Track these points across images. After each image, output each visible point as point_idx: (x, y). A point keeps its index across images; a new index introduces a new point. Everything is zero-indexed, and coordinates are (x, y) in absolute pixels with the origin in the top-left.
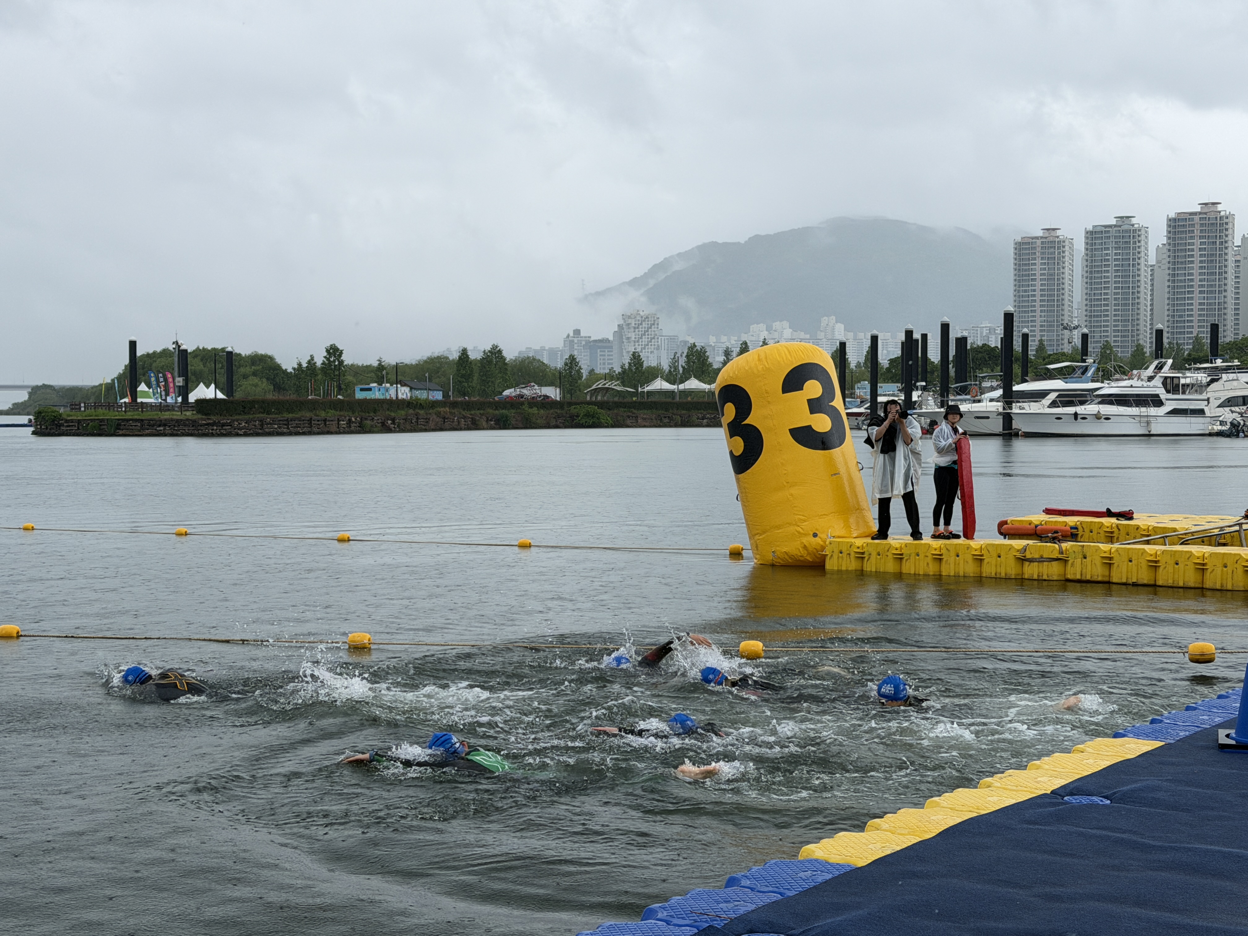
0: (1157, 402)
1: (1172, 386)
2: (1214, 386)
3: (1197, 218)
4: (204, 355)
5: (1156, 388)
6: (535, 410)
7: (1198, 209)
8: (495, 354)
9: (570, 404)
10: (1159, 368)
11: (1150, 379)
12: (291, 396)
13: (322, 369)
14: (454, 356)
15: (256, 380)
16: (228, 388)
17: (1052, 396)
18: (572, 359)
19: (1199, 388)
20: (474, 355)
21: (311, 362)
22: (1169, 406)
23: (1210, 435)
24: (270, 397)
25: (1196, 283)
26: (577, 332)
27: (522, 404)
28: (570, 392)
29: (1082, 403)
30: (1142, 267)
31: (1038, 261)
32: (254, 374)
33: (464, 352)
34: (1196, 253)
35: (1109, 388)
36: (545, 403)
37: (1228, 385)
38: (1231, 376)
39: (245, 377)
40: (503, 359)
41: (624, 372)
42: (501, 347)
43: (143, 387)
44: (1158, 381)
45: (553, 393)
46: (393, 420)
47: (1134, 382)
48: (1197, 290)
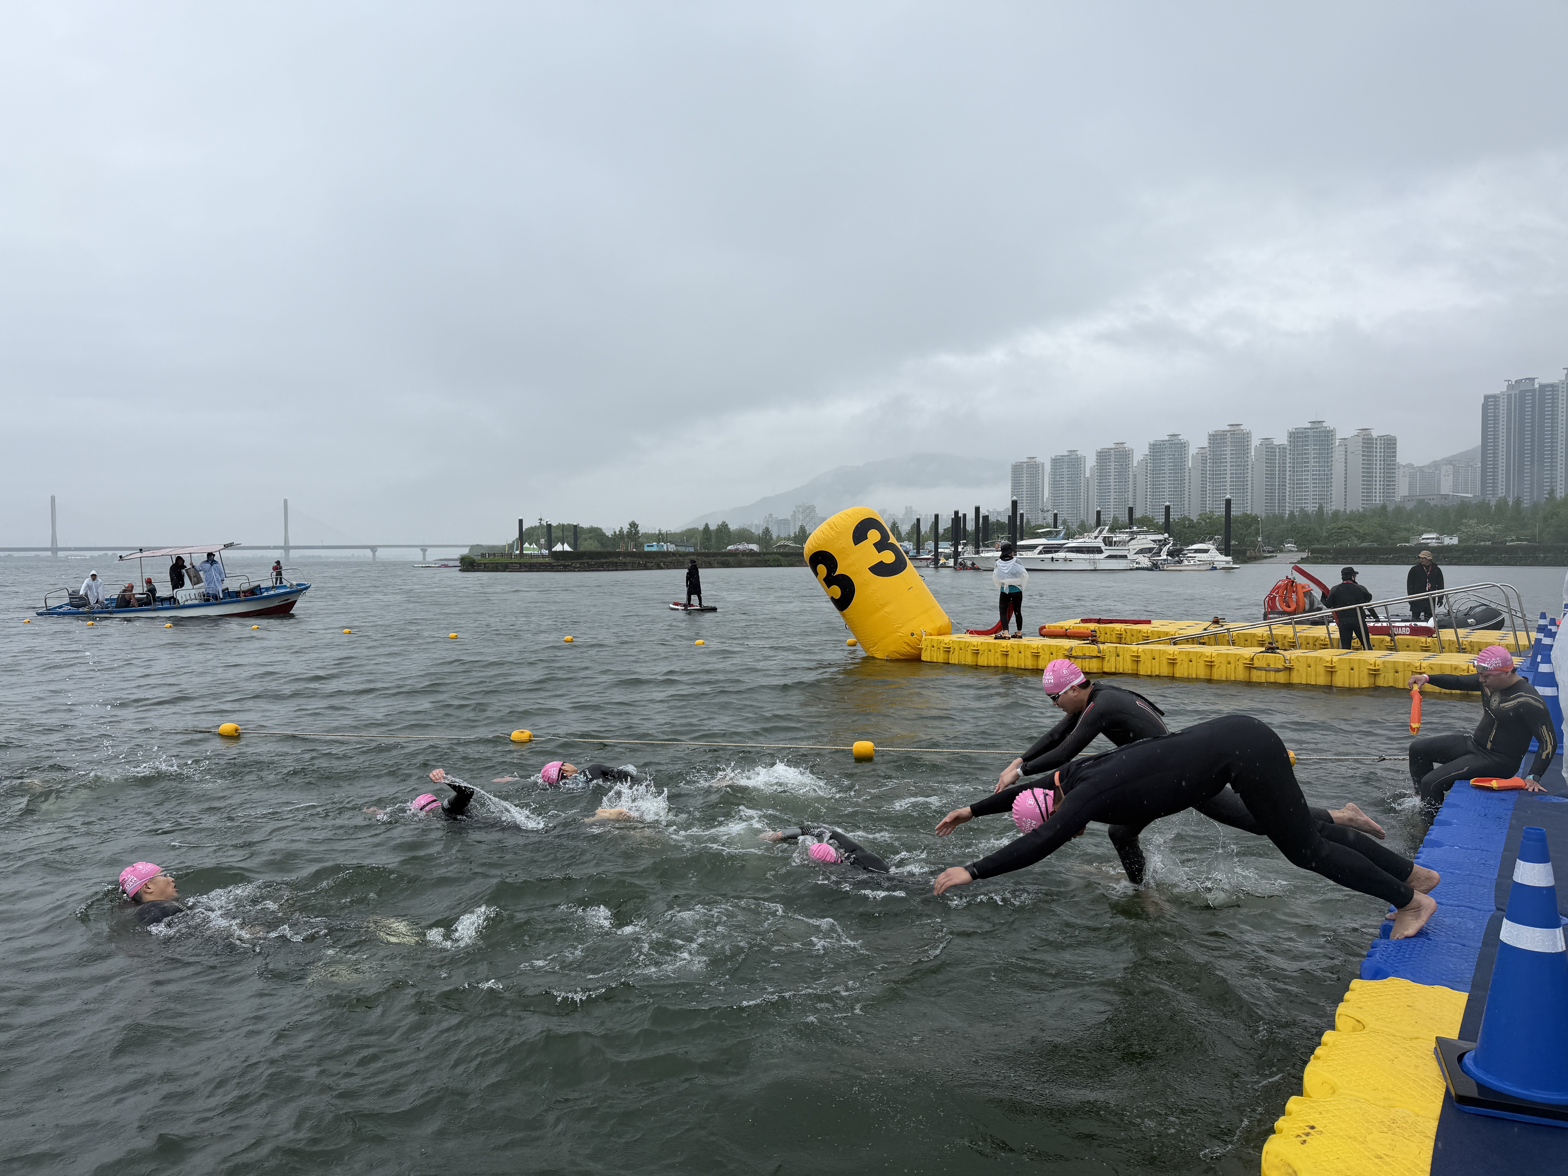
0: (1099, 551)
1: (1108, 542)
2: (1132, 542)
3: (1112, 451)
4: (562, 528)
5: (1099, 543)
6: (745, 558)
7: (1113, 446)
8: (723, 528)
9: (765, 554)
10: (1101, 532)
11: (1096, 538)
12: (610, 549)
13: (627, 535)
14: (701, 528)
15: (591, 541)
16: (574, 545)
17: (1040, 548)
18: (767, 529)
19: (1124, 543)
20: (713, 527)
21: (621, 531)
22: (1106, 554)
23: (1131, 570)
24: (599, 550)
25: (1112, 487)
26: (771, 515)
27: (738, 554)
28: (766, 548)
29: (1056, 552)
30: (1082, 478)
31: (1025, 475)
32: (591, 538)
33: (707, 525)
34: (1112, 471)
35: (1072, 543)
36: (751, 553)
37: (1140, 542)
38: (1142, 536)
39: (585, 540)
40: (729, 529)
41: (796, 536)
42: (727, 522)
43: (526, 545)
44: (1100, 539)
45: (755, 547)
46: (664, 563)
47: (1086, 540)
48: (1113, 491)
